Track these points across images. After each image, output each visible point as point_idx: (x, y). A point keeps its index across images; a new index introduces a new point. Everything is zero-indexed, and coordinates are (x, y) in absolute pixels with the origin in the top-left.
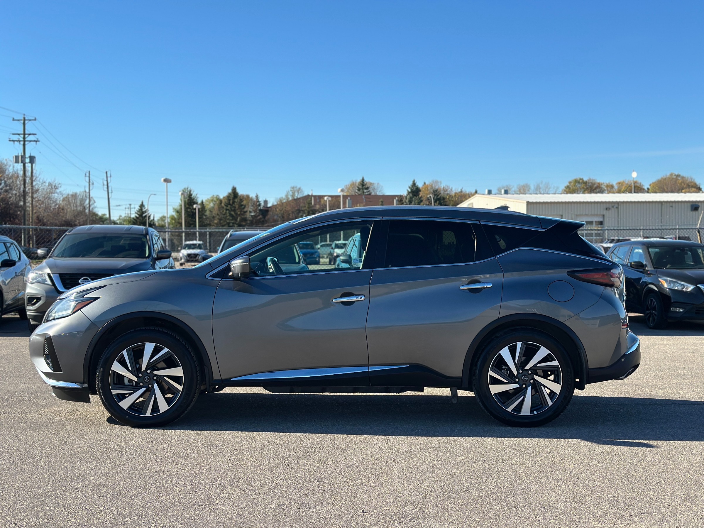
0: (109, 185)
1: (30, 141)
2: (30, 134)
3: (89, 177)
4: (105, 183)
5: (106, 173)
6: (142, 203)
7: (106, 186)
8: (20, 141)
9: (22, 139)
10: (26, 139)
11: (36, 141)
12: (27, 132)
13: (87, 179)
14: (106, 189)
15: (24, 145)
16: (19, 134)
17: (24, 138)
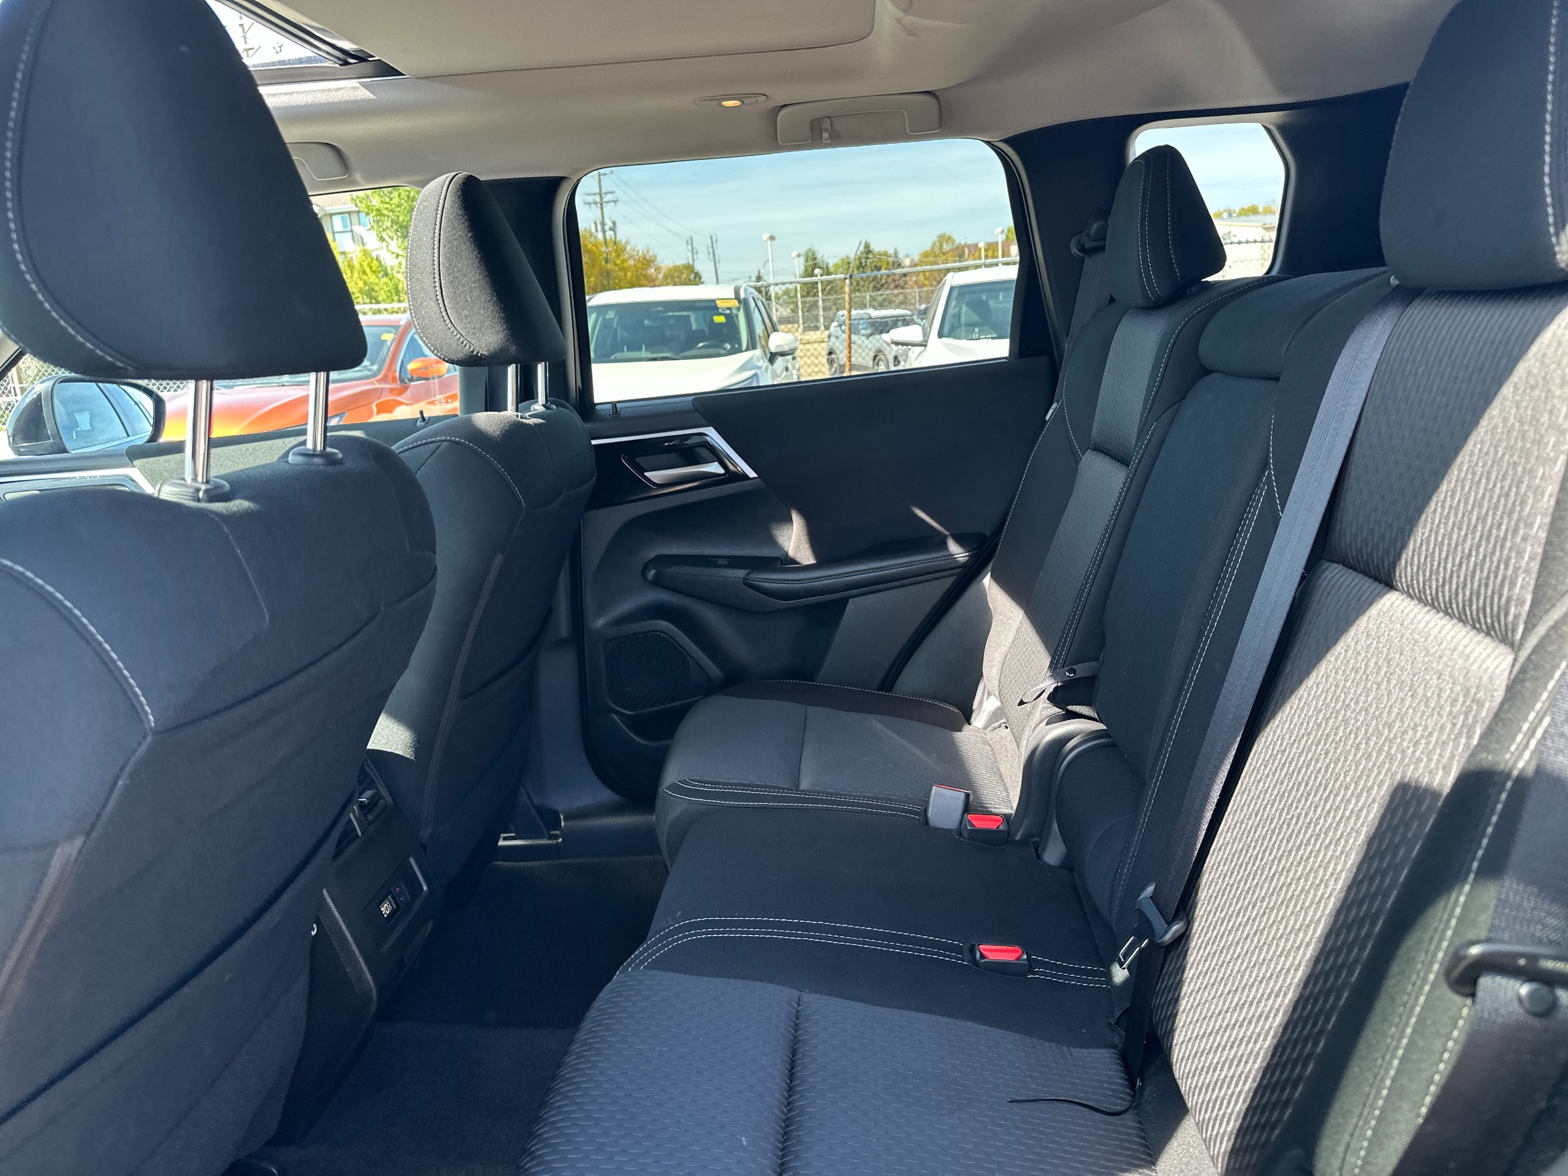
0: (716, 252)
1: (608, 202)
2: (606, 193)
3: (692, 244)
4: (711, 250)
5: (711, 237)
6: (759, 272)
7: (711, 256)
8: (595, 203)
9: (598, 200)
10: (604, 200)
11: (615, 202)
12: (604, 191)
13: (690, 247)
14: (712, 258)
15: (602, 208)
16: (595, 194)
17: (601, 199)
